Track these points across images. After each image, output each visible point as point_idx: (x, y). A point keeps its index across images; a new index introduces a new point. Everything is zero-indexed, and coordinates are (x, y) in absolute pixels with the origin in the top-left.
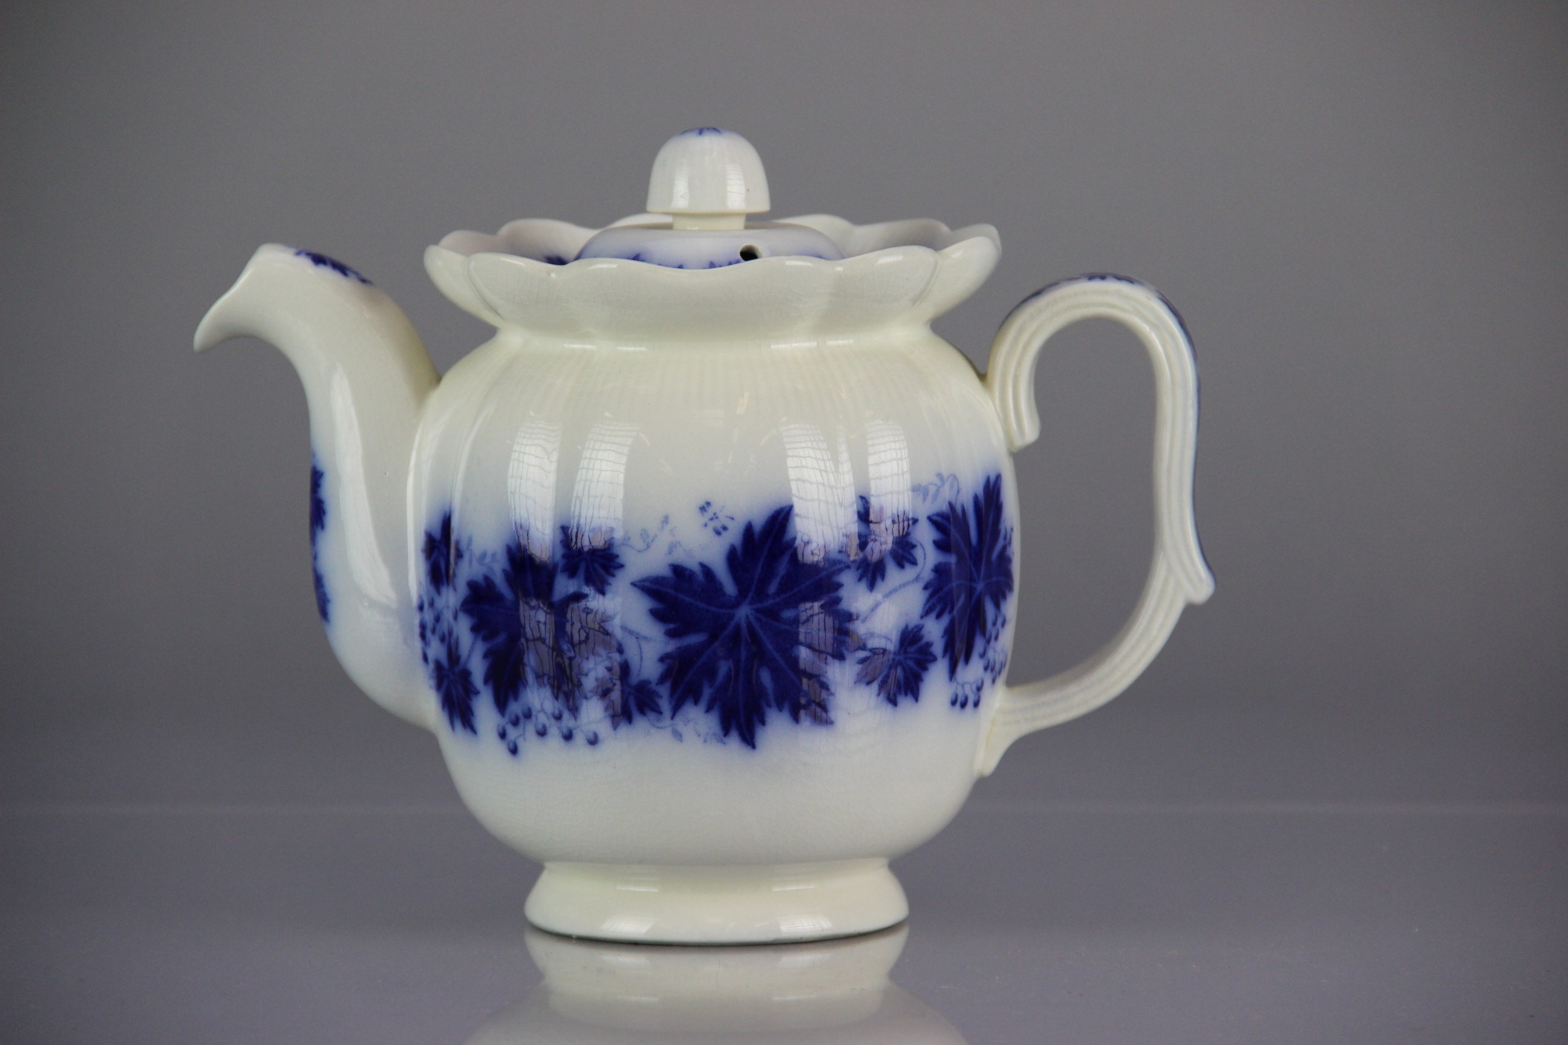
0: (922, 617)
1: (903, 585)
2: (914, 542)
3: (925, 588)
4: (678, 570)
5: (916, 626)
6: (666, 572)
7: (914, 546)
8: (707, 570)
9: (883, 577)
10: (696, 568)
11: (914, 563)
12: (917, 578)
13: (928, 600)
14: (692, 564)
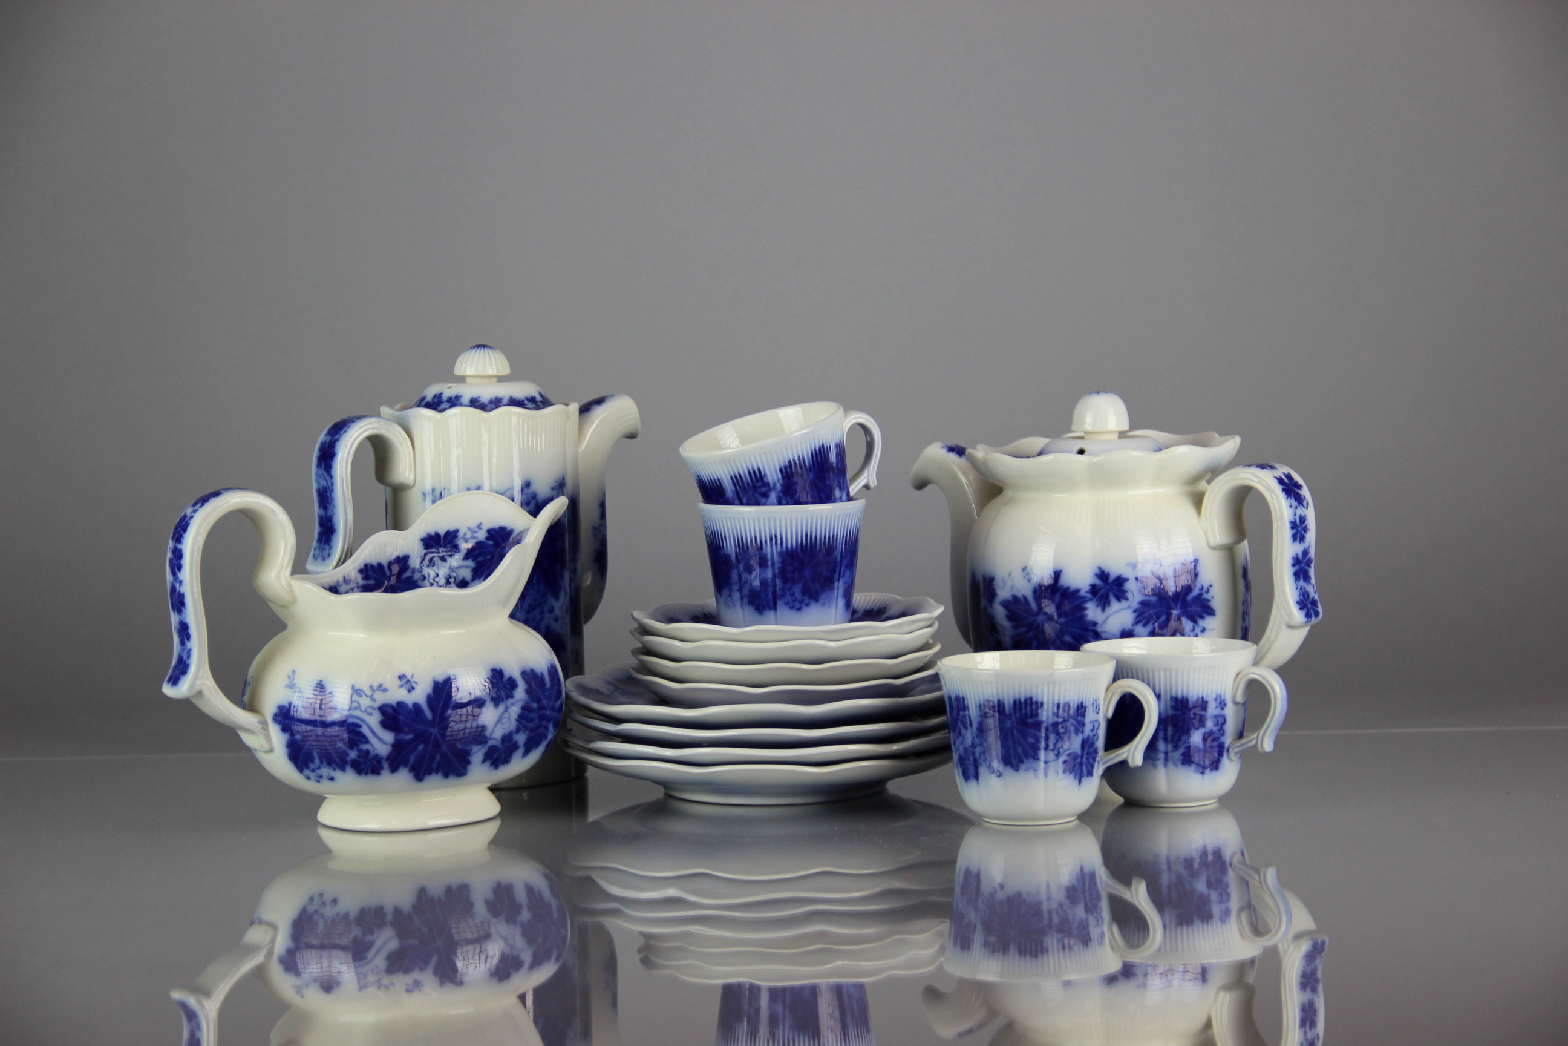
0: (1133, 625)
1: (1120, 610)
2: (1127, 590)
3: (1135, 611)
4: (1015, 598)
5: (1130, 630)
6: (1010, 598)
7: (1126, 592)
8: (1025, 598)
9: (1109, 605)
10: (1022, 598)
11: (1127, 599)
12: (1129, 607)
13: (1137, 617)
14: (1019, 595)
